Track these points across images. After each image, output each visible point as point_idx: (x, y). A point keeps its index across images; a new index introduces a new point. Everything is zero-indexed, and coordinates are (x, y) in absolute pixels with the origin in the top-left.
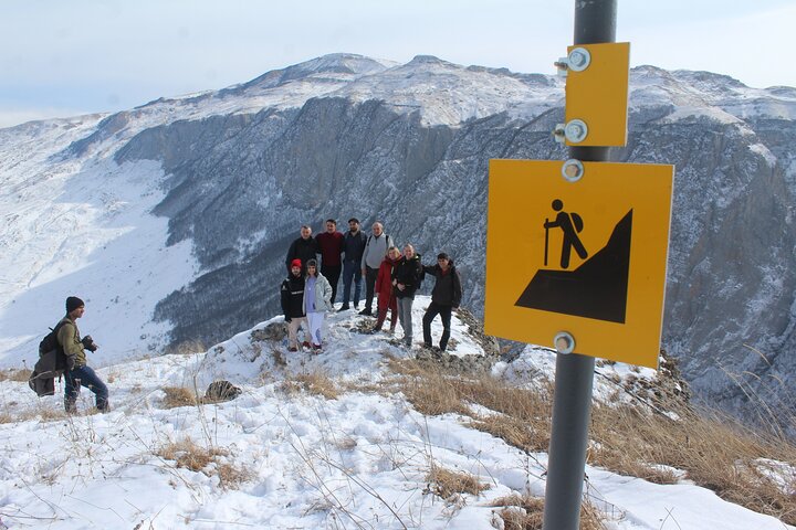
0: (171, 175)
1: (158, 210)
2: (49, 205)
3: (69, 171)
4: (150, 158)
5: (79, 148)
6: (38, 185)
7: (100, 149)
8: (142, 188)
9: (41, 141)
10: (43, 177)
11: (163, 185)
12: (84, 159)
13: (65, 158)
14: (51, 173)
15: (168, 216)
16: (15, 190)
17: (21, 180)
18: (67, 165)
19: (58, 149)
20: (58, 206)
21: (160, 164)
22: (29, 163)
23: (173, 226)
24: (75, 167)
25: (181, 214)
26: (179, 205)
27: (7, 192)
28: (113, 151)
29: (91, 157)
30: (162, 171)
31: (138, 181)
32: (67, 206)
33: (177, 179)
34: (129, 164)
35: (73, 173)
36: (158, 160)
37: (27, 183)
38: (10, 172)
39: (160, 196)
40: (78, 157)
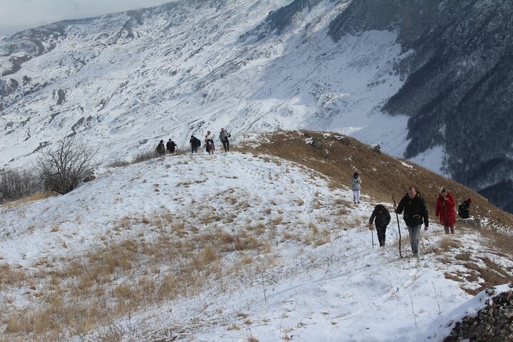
0: (411, 51)
1: (393, 106)
2: (243, 106)
3: (267, 55)
4: (380, 27)
5: (280, 21)
6: (228, 78)
7: (309, 19)
8: (369, 74)
9: (229, 14)
10: (233, 66)
11: (399, 68)
12: (287, 36)
13: (261, 37)
14: (243, 59)
15: (408, 114)
16: (199, 86)
17: (206, 72)
18: (263, 47)
19: (252, 23)
20: (255, 104)
21: (394, 36)
22: (215, 47)
23: (414, 128)
24: (277, 48)
25: (426, 109)
26: (424, 96)
27: (189, 89)
28: (326, 22)
29: (296, 32)
30: (398, 48)
31: (362, 63)
32: (267, 105)
33: (419, 56)
34: (350, 39)
35: (273, 57)
36: (391, 29)
37: (213, 76)
38: (191, 63)
39: (394, 84)
40: (279, 33)
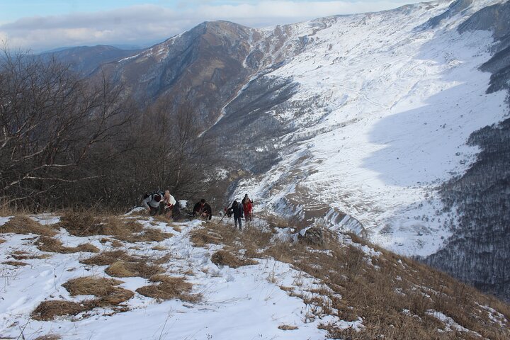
0: (499, 42)
1: (484, 67)
2: (410, 59)
3: (425, 37)
4: (484, 29)
5: (434, 22)
6: (405, 46)
7: (448, 22)
8: (474, 51)
9: (410, 17)
10: (408, 41)
11: (491, 49)
12: (436, 30)
13: (424, 29)
14: (414, 38)
15: (491, 72)
16: (391, 48)
17: (395, 42)
18: (424, 34)
19: (420, 23)
20: (415, 60)
21: (491, 33)
22: (402, 32)
23: (493, 79)
24: (430, 35)
25: (502, 71)
26: (501, 64)
27: (386, 50)
28: (457, 24)
29: (441, 28)
30: (492, 39)
31: (472, 45)
32: (421, 62)
33: (503, 44)
34: (468, 33)
35: (428, 39)
36: (490, 30)
37: (398, 45)
38: (389, 38)
39: (487, 57)
40: (433, 28)
